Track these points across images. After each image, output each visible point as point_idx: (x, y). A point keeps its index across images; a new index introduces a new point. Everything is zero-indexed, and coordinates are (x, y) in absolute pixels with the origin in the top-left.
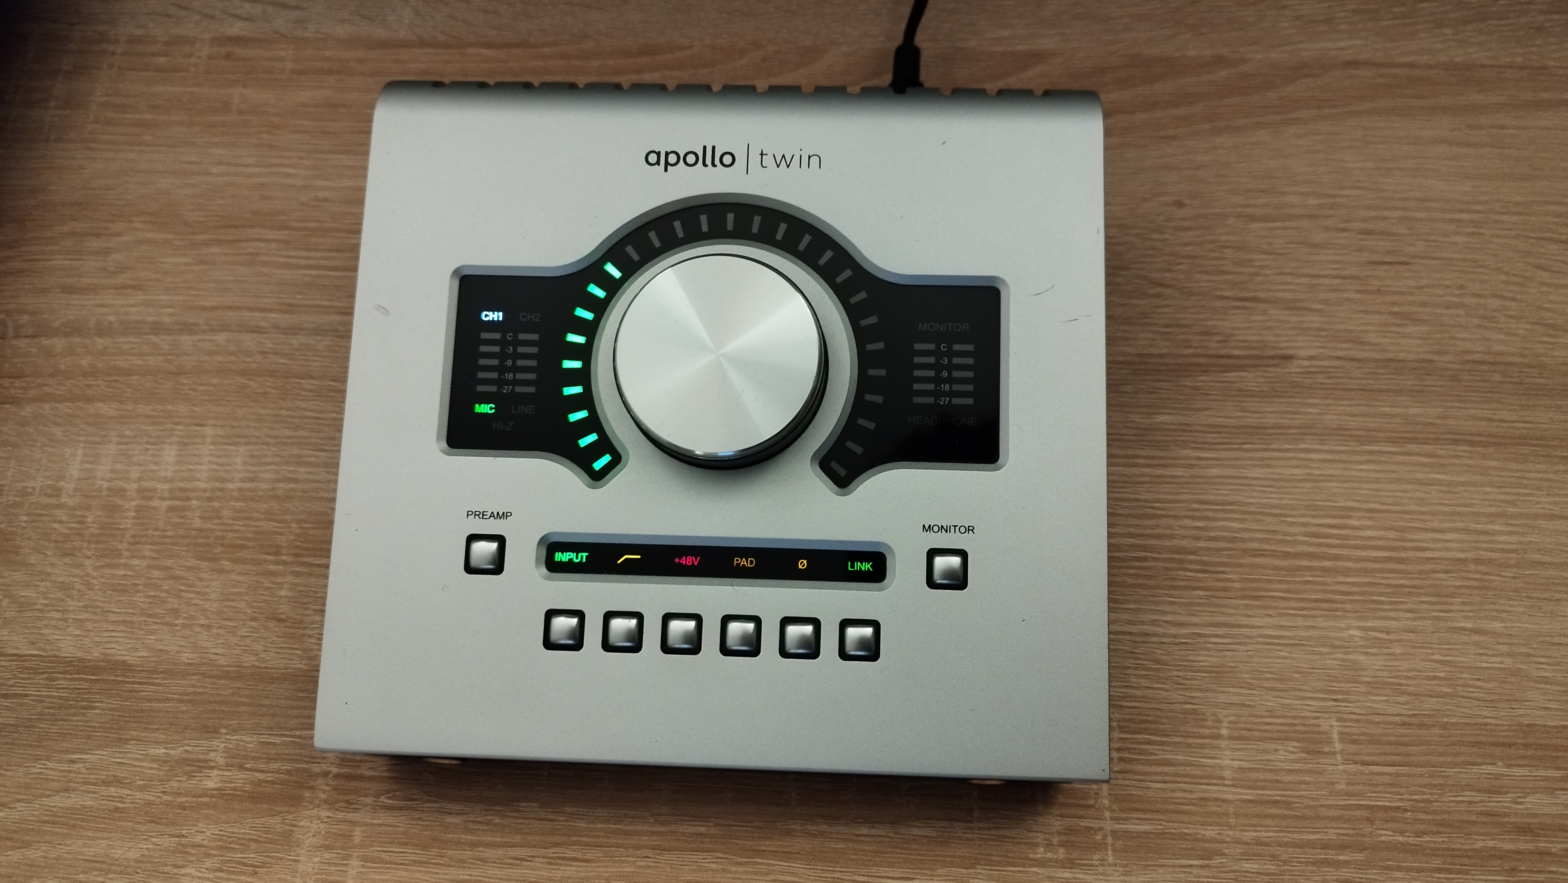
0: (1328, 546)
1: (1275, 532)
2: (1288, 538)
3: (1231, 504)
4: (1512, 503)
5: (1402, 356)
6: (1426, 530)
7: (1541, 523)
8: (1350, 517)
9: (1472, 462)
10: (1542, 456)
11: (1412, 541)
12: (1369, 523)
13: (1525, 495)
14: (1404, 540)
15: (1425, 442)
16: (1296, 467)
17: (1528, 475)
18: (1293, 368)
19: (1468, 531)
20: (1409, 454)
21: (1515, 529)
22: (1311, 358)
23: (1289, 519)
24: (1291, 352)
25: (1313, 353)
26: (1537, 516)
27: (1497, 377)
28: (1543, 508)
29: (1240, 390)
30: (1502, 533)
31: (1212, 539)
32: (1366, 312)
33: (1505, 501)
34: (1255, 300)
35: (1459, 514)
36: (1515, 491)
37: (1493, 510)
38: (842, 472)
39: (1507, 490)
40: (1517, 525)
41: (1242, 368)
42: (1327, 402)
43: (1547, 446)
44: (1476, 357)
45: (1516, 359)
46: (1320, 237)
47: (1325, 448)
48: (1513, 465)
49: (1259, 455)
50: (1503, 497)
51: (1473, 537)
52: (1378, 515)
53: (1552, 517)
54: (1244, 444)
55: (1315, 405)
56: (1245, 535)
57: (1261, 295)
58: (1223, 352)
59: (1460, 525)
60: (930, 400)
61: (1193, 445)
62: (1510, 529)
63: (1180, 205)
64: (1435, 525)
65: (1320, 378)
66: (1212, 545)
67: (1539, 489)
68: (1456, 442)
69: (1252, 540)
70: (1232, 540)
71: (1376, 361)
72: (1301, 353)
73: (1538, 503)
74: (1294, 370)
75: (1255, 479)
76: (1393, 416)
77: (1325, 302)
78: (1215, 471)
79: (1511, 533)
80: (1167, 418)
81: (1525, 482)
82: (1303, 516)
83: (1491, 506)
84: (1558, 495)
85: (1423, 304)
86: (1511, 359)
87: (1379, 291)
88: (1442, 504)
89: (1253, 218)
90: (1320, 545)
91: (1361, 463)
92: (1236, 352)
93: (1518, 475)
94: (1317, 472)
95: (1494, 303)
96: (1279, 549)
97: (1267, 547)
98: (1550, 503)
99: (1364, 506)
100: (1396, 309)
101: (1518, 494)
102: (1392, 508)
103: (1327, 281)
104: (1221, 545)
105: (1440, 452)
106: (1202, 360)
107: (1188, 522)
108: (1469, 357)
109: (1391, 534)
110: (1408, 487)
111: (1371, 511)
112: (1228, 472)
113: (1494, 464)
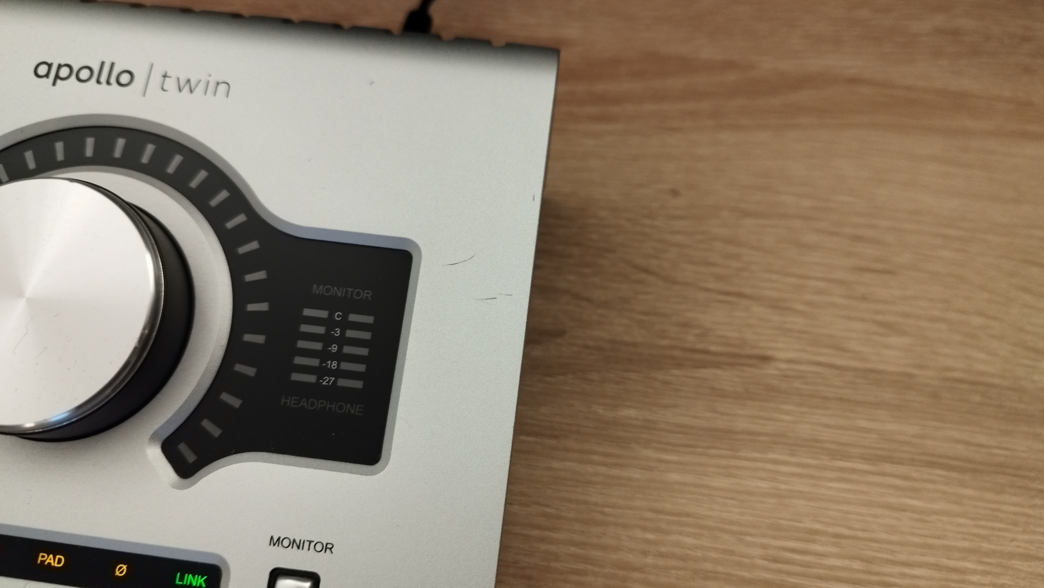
0: (789, 573)
1: (732, 553)
2: (745, 560)
3: (688, 515)
4: (986, 538)
5: (882, 367)
6: (894, 563)
7: (1016, 563)
8: (813, 541)
9: (946, 488)
10: (1020, 487)
11: (877, 574)
12: (834, 550)
13: (1000, 530)
14: (869, 573)
15: (900, 462)
16: (763, 479)
17: (1004, 508)
18: (770, 370)
19: (937, 567)
20: (883, 474)
21: (988, 568)
22: (790, 361)
23: (749, 538)
24: (769, 353)
25: (792, 355)
26: (1011, 555)
27: (977, 398)
28: (1018, 547)
29: (712, 388)
30: (974, 572)
31: (661, 555)
32: (849, 318)
33: (979, 536)
34: (740, 295)
35: (930, 547)
36: (989, 524)
37: (966, 544)
38: (191, 457)
39: (983, 523)
40: (989, 564)
41: (717, 365)
42: (803, 409)
43: (1024, 477)
44: (957, 375)
45: (997, 381)
46: (811, 238)
47: (794, 460)
48: (989, 496)
49: (723, 462)
50: (976, 531)
51: (943, 575)
52: (844, 541)
53: (1028, 557)
54: (710, 448)
55: (788, 413)
56: (699, 554)
57: (747, 291)
58: (699, 346)
59: (930, 560)
60: (312, 379)
61: (655, 445)
62: (981, 568)
63: (675, 193)
64: (903, 557)
65: (797, 384)
66: (661, 562)
67: (1015, 524)
68: (932, 465)
69: (705, 559)
70: (683, 558)
71: (855, 370)
72: (780, 355)
73: (1013, 540)
74: (771, 371)
75: (716, 489)
76: (869, 431)
77: (810, 304)
78: (675, 477)
79: (985, 573)
80: (632, 413)
81: (1002, 515)
82: (765, 536)
83: (965, 539)
84: (1035, 533)
85: (907, 315)
86: (990, 380)
87: (864, 298)
88: (914, 534)
89: (746, 214)
90: (780, 571)
91: (831, 480)
92: (713, 348)
93: (993, 506)
94: (783, 487)
95: (977, 321)
96: (733, 572)
97: (720, 569)
98: (1026, 542)
99: (830, 530)
100: (879, 318)
101: (993, 529)
102: (860, 534)
103: (812, 283)
104: (671, 563)
105: (915, 475)
106: (676, 353)
107: (639, 534)
108: (950, 374)
109: (857, 565)
110: (879, 511)
111: (837, 536)
112: (689, 478)
113: (969, 492)
